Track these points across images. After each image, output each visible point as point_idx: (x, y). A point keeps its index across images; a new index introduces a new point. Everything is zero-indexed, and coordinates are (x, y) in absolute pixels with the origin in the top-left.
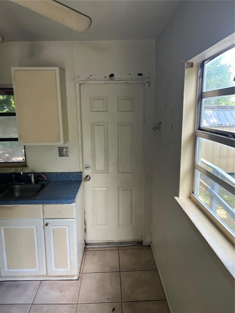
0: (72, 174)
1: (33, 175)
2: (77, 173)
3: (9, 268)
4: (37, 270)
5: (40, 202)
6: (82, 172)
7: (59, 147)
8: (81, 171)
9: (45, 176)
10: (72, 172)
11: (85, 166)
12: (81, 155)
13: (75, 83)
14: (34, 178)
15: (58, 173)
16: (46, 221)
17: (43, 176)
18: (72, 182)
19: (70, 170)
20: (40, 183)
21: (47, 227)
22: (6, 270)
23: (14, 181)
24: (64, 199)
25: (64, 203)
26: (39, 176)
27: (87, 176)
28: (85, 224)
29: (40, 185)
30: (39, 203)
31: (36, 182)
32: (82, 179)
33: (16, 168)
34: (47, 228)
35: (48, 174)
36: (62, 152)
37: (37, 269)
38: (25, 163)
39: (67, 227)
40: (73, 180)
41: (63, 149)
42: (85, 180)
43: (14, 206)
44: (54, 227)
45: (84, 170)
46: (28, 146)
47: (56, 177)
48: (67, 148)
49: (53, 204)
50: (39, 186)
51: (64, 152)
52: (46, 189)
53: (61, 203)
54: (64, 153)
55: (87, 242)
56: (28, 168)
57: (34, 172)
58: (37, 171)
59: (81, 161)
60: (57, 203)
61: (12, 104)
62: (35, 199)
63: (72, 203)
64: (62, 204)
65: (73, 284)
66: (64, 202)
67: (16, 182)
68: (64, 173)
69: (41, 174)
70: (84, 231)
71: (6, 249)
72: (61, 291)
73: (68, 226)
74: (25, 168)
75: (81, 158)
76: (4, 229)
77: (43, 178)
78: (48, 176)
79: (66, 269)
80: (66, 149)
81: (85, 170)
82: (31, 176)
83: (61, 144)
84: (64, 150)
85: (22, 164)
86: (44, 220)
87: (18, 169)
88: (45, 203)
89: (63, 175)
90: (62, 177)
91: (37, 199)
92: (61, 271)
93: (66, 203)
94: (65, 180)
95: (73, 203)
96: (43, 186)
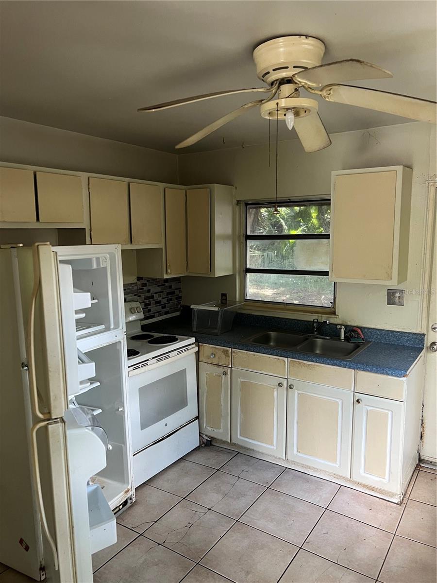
0: (407, 334)
1: (343, 327)
2: (415, 334)
3: (299, 451)
4: (337, 466)
5: (352, 365)
6: (424, 335)
7: (388, 290)
8: (422, 332)
9: (362, 332)
10: (407, 333)
11: (432, 324)
12: (425, 305)
13: (429, 187)
14: (345, 333)
15: (384, 330)
16: (358, 396)
17: (359, 331)
18: (404, 348)
19: (403, 329)
20: (353, 340)
21: (359, 404)
22: (295, 452)
23: (315, 333)
24: (390, 368)
25: (388, 375)
26: (352, 332)
27: (434, 344)
28: (422, 425)
29: (352, 344)
30: (350, 367)
31: (347, 339)
32: (423, 346)
33: (320, 315)
34: (357, 406)
35: (366, 330)
36: (393, 297)
37: (337, 464)
38: (333, 309)
39: (390, 413)
40: (407, 344)
41: (396, 292)
42: (429, 349)
43: (315, 365)
44: (369, 408)
45: (429, 333)
46: (341, 283)
47: (379, 337)
48: (402, 291)
49: (371, 372)
50: (350, 346)
51: (396, 297)
52: (361, 351)
53: (383, 373)
54: (397, 300)
55: (422, 457)
56: (336, 316)
57: (345, 324)
58: (349, 324)
59: (425, 315)
60: (377, 372)
61: (312, 217)
62: (344, 361)
63: (401, 377)
64: (385, 374)
65: (391, 507)
66: (389, 372)
67: (318, 334)
68: (392, 332)
69: (354, 328)
70: (420, 435)
71: (298, 423)
72: (371, 509)
73: (392, 411)
74: (333, 316)
75: (425, 310)
76: (299, 394)
77: (358, 334)
78: (365, 332)
79: (381, 479)
80: (401, 293)
81: (431, 332)
82: (341, 328)
83: (393, 284)
84: (397, 295)
85: (328, 310)
86: (355, 393)
87: (322, 317)
88: (359, 368)
89: (391, 334)
90: (388, 337)
91: (348, 361)
92: (373, 480)
93: (392, 375)
94: (393, 343)
95: (404, 377)
96: (357, 346)
